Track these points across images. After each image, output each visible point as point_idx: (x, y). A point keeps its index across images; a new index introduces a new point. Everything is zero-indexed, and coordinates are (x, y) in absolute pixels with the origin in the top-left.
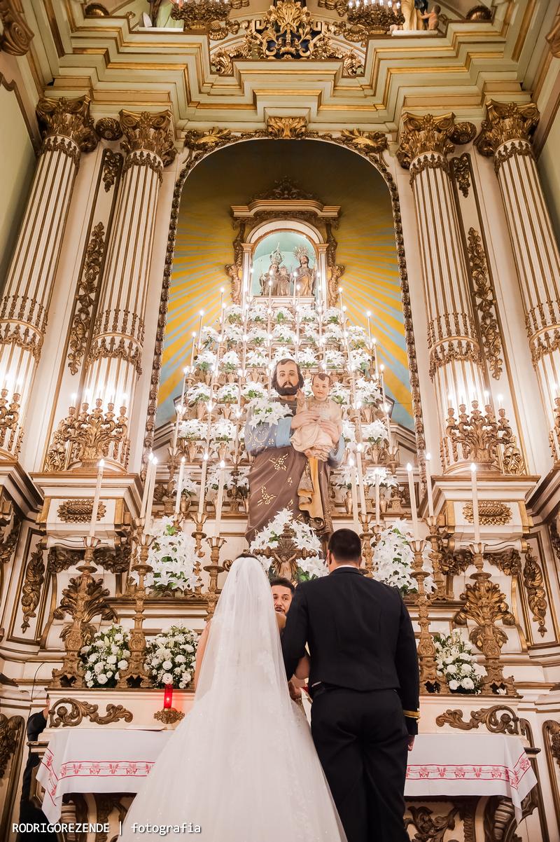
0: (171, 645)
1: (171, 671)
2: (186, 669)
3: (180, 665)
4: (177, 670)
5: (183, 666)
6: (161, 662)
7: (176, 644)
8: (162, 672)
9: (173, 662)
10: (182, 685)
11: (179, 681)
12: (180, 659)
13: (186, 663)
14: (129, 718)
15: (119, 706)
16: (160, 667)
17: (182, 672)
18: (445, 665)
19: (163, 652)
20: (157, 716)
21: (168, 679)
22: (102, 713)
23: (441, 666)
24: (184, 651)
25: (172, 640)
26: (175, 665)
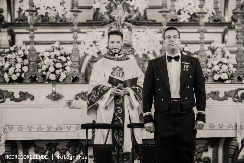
0: (53, 56)
1: (54, 73)
2: (63, 71)
3: (59, 69)
4: (58, 72)
5: (61, 70)
6: (48, 67)
7: (56, 57)
8: (48, 73)
9: (55, 67)
10: (61, 80)
11: (59, 78)
12: (59, 65)
13: (62, 68)
14: (32, 98)
15: (26, 92)
16: (47, 70)
17: (60, 73)
18: (213, 65)
19: (47, 61)
20: (48, 97)
21: (53, 77)
22: (17, 96)
23: (210, 66)
24: (60, 60)
25: (53, 55)
26: (56, 69)
